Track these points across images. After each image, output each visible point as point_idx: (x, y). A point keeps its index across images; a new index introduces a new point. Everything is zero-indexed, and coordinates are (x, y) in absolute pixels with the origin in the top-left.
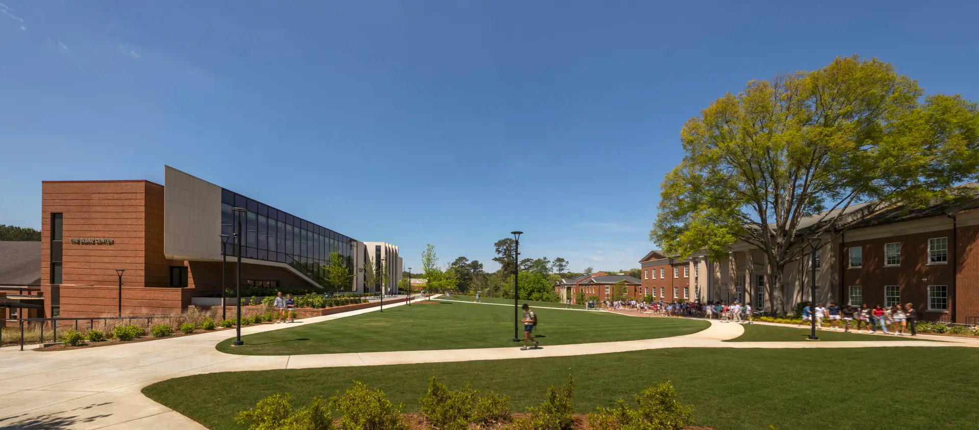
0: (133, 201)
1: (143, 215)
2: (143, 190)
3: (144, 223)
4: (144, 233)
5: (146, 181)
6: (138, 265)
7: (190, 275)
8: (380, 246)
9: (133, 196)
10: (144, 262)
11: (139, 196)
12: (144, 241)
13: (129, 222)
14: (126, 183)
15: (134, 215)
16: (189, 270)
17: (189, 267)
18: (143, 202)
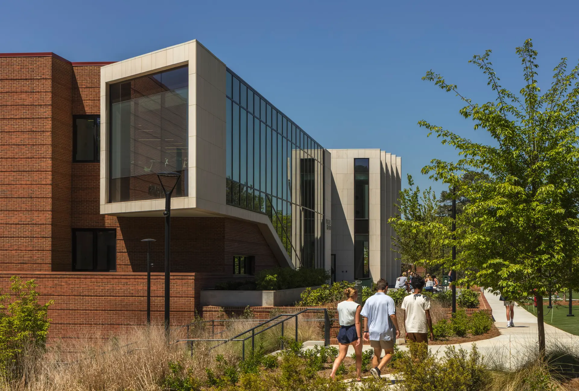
0: (24, 96)
1: (48, 125)
2: (48, 73)
3: (49, 141)
4: (50, 162)
5: (55, 57)
6: (36, 228)
7: (120, 245)
8: (367, 160)
9: (26, 86)
10: (49, 221)
11: (38, 86)
12: (50, 177)
13: (16, 139)
14: (9, 60)
15: (27, 124)
16: (119, 235)
17: (118, 229)
18: (48, 99)
